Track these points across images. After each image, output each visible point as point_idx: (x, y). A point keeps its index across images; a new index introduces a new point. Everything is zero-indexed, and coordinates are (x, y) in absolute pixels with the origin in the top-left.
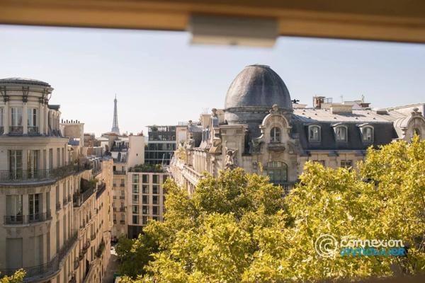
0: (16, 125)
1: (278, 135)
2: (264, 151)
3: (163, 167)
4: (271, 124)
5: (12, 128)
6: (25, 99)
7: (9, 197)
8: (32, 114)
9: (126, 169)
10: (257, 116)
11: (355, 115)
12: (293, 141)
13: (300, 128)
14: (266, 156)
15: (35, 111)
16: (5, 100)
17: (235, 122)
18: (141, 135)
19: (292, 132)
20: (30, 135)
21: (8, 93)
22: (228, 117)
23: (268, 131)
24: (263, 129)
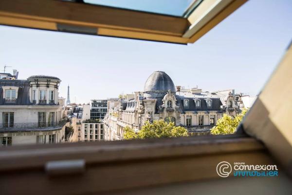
0: (43, 99)
1: (170, 104)
2: (165, 111)
3: (100, 120)
4: (168, 99)
5: (40, 101)
6: (48, 86)
7: (38, 137)
8: (51, 94)
9: (81, 122)
10: (161, 95)
11: (202, 95)
12: (178, 107)
13: (180, 101)
14: (166, 114)
15: (52, 92)
16: (37, 87)
17: (150, 98)
18: (89, 104)
19: (177, 103)
20: (50, 104)
21: (39, 83)
22: (146, 95)
23: (166, 102)
24: (164, 101)
